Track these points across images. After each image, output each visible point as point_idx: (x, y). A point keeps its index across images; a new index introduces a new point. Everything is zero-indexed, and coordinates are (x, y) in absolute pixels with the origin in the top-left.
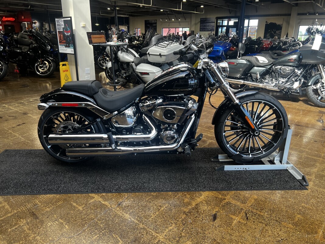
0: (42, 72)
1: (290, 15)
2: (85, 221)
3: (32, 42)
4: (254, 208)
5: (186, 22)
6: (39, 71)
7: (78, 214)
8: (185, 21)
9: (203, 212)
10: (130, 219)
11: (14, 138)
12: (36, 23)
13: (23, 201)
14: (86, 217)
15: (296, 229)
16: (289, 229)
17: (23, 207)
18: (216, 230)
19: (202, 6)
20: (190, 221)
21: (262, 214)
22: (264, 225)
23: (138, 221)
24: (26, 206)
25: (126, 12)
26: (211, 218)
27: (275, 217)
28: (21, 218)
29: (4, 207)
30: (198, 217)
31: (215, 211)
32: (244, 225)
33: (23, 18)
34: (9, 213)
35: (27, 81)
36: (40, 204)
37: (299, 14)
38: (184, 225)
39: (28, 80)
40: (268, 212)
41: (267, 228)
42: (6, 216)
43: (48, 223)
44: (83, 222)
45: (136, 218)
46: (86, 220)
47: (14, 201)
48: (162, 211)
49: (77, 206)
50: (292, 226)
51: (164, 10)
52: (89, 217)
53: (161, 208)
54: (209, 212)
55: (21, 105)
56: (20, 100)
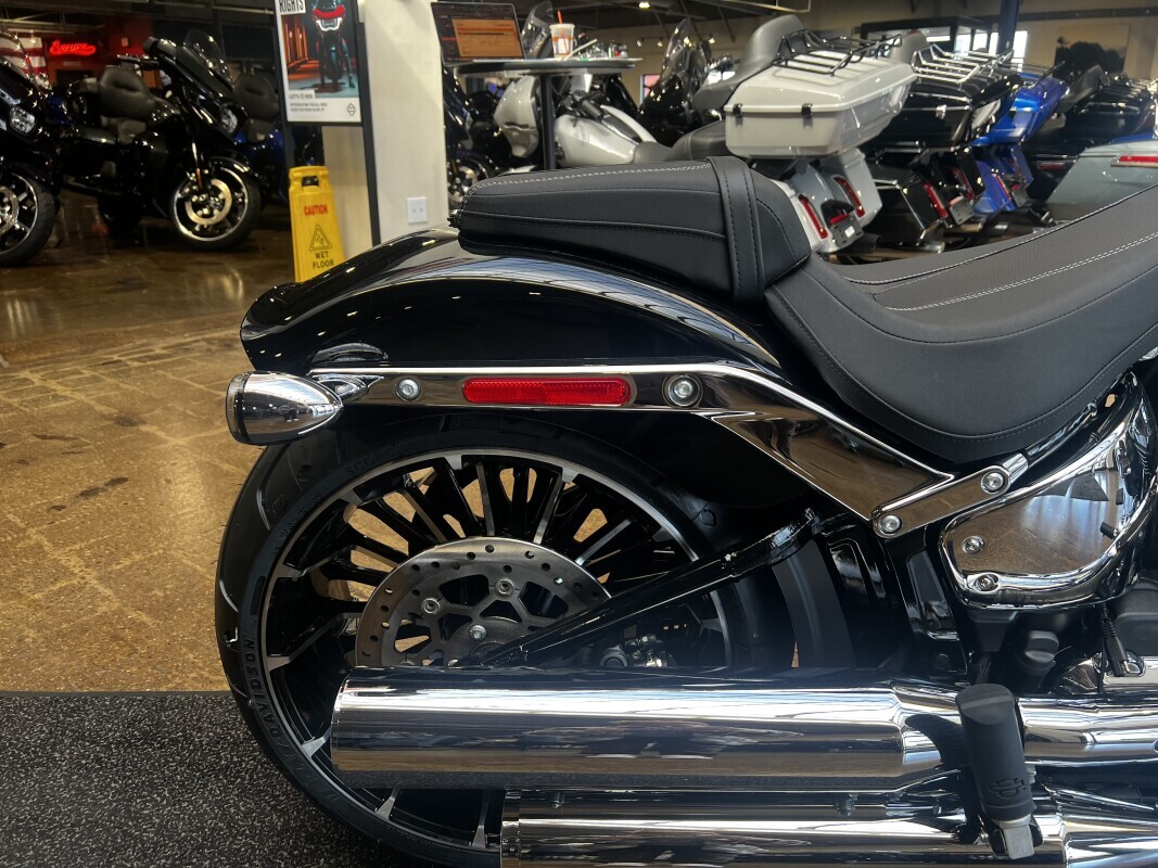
0: (202, 227)
5: (736, 49)
6: (190, 224)
8: (730, 43)
33: (125, 42)
35: (136, 265)
39: (143, 260)
55: (109, 375)
56: (107, 347)
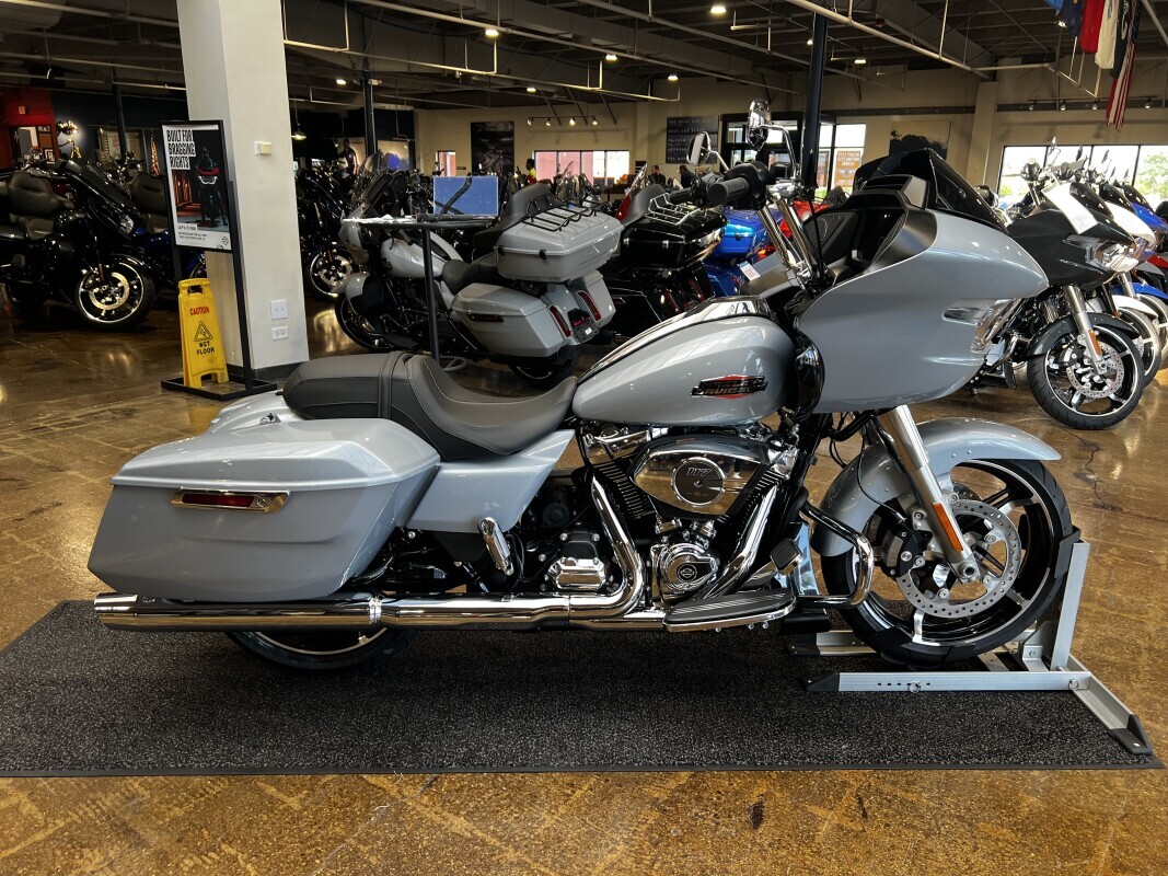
0: (105, 312)
1: (971, 110)
2: (313, 846)
3: (60, 202)
4: (884, 778)
5: (617, 130)
6: (96, 312)
7: (287, 823)
8: (613, 126)
9: (719, 798)
10: (471, 832)
11: (27, 558)
12: (71, 129)
13: (85, 787)
14: (316, 833)
15: (1025, 845)
16: (1000, 844)
17: (88, 806)
18: (764, 858)
19: (673, 78)
20: (674, 830)
21: (912, 797)
22: (921, 836)
23: (500, 838)
24: (98, 802)
25: (403, 95)
26: (744, 819)
27: (956, 805)
28: (82, 847)
29: (16, 808)
30: (702, 817)
31: (756, 793)
32: (856, 836)
33: (22, 111)
34: (38, 829)
36: (147, 794)
37: (1001, 108)
38: (656, 845)
39: (53, 342)
40: (931, 790)
41: (929, 844)
42: (30, 841)
43: (182, 859)
44: (308, 852)
45: (492, 828)
46: (317, 844)
47: (50, 784)
48: (578, 801)
49: (281, 795)
50: (1009, 835)
51: (540, 89)
52: (327, 834)
53: (574, 792)
54: (737, 800)
55: (39, 437)
56: (34, 416)
